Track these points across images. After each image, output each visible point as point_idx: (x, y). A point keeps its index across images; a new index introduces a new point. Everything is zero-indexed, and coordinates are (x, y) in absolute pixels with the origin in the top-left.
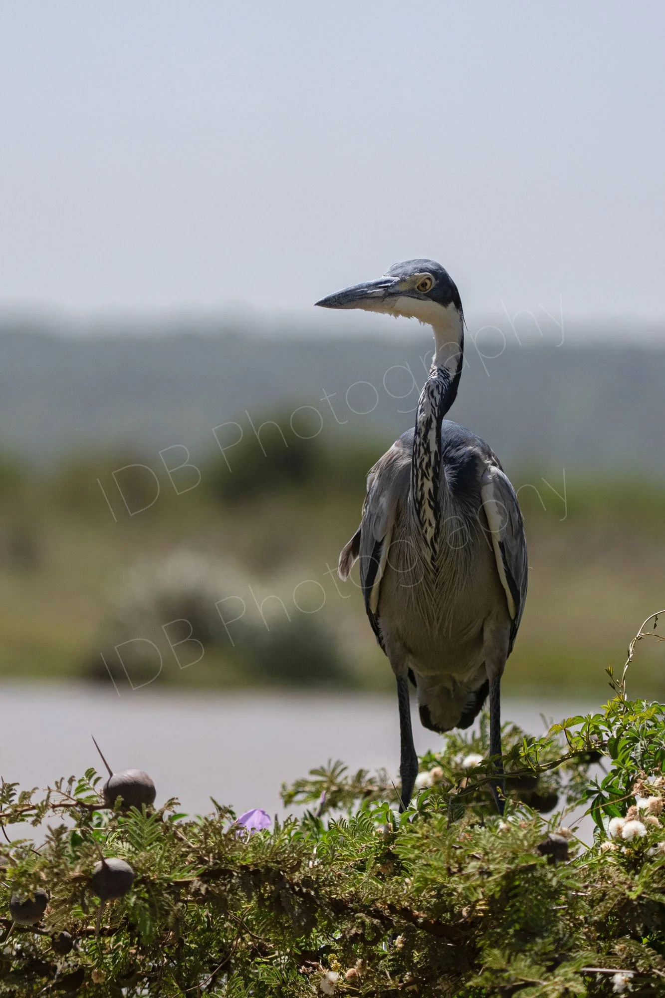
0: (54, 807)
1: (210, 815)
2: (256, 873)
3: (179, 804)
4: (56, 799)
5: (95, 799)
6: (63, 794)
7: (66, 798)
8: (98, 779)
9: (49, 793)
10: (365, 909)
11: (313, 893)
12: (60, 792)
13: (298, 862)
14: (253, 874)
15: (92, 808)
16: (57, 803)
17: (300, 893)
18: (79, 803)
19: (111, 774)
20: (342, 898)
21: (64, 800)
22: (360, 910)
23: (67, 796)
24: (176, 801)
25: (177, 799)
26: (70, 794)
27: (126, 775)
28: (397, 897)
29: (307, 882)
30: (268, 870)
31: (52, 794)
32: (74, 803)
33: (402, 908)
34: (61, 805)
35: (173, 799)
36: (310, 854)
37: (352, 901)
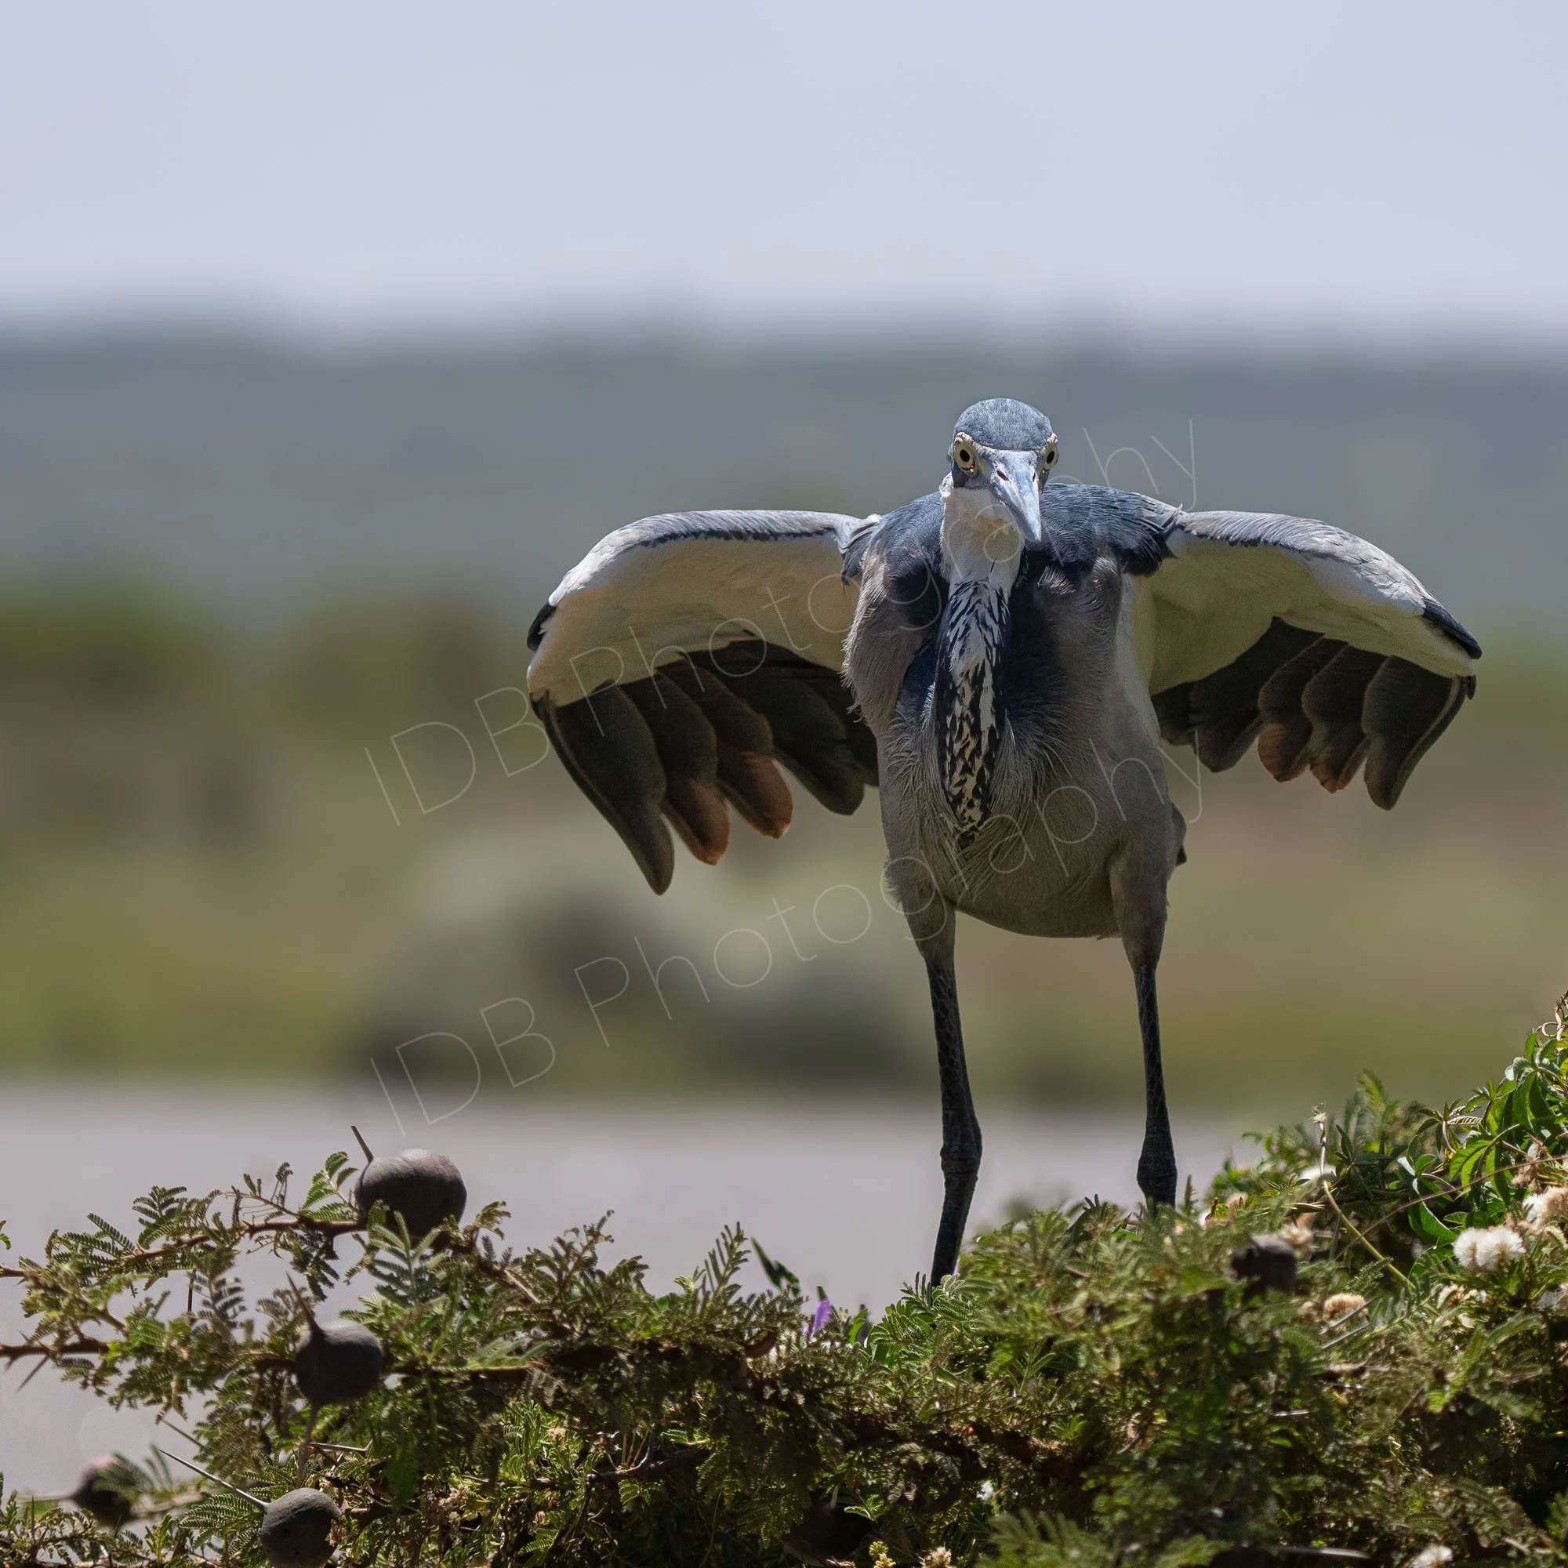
0: (253, 1230)
1: (566, 1232)
2: (673, 1355)
3: (508, 1214)
4: (254, 1212)
5: (338, 1211)
6: (267, 1202)
7: (276, 1210)
8: (350, 1171)
9: (238, 1200)
10: (920, 1433)
11: (801, 1400)
12: (259, 1198)
13: (769, 1333)
14: (668, 1359)
15: (333, 1231)
16: (259, 1222)
17: (775, 1400)
18: (305, 1221)
19: (370, 1158)
20: (875, 1411)
21: (272, 1216)
22: (913, 1434)
23: (277, 1206)
24: (500, 1209)
25: (504, 1204)
26: (283, 1203)
27: (399, 1159)
28: (987, 1407)
29: (793, 1376)
30: (698, 1349)
31: (244, 1203)
32: (293, 1220)
33: (1006, 1432)
34: (267, 1227)
35: (495, 1205)
36: (792, 1314)
37: (895, 1417)
